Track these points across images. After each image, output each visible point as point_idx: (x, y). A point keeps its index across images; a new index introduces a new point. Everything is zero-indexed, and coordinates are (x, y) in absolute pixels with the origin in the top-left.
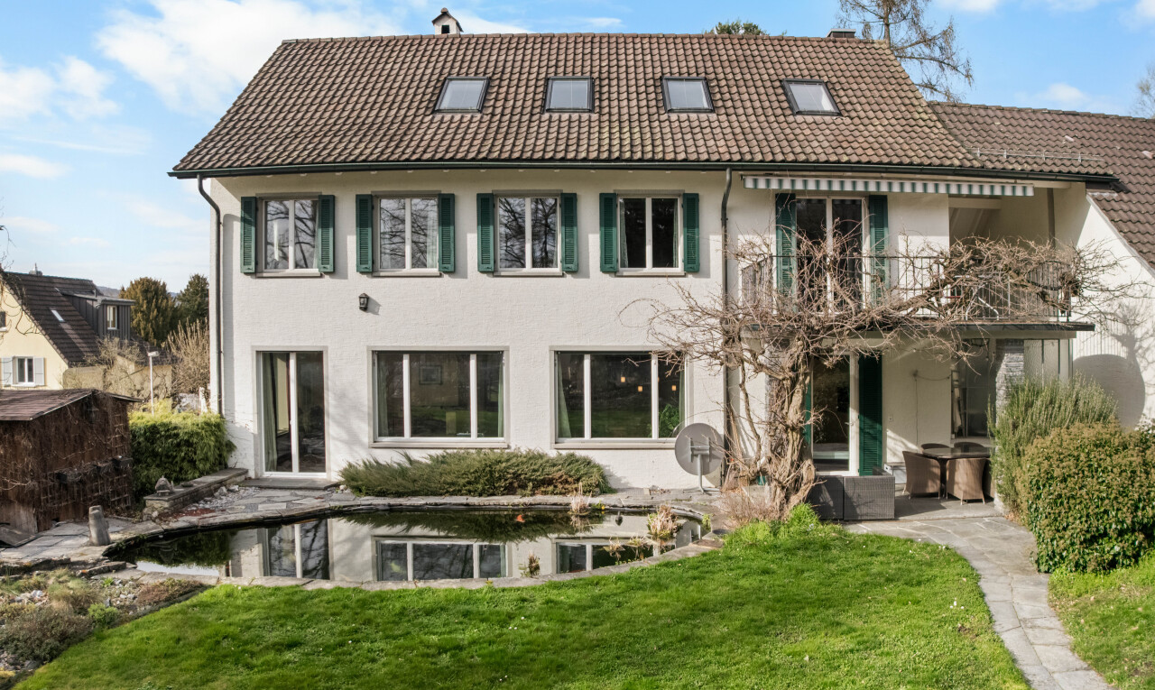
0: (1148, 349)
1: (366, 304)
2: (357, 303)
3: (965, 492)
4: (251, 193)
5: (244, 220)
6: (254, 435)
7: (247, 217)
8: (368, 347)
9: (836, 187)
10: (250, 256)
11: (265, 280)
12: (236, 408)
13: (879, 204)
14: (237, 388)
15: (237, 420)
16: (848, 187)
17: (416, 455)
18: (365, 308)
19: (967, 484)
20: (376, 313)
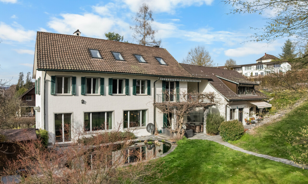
0: (221, 107)
1: (83, 102)
2: (81, 102)
3: (198, 131)
4: (54, 75)
5: (52, 81)
6: (54, 134)
7: (53, 81)
8: (83, 112)
9: (170, 80)
10: (54, 91)
11: (57, 96)
12: (49, 128)
13: (178, 83)
14: (49, 123)
15: (49, 131)
16: (172, 80)
17: (94, 135)
18: (83, 103)
19: (198, 130)
20: (85, 104)
